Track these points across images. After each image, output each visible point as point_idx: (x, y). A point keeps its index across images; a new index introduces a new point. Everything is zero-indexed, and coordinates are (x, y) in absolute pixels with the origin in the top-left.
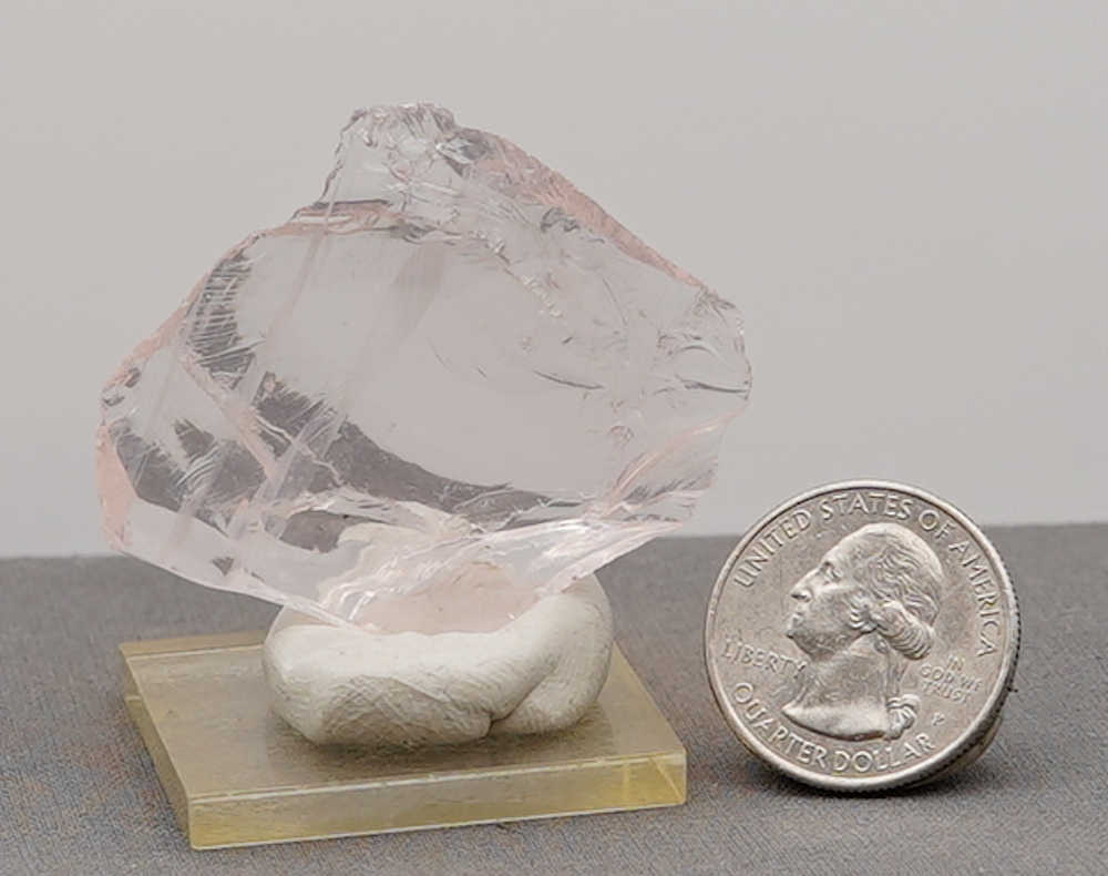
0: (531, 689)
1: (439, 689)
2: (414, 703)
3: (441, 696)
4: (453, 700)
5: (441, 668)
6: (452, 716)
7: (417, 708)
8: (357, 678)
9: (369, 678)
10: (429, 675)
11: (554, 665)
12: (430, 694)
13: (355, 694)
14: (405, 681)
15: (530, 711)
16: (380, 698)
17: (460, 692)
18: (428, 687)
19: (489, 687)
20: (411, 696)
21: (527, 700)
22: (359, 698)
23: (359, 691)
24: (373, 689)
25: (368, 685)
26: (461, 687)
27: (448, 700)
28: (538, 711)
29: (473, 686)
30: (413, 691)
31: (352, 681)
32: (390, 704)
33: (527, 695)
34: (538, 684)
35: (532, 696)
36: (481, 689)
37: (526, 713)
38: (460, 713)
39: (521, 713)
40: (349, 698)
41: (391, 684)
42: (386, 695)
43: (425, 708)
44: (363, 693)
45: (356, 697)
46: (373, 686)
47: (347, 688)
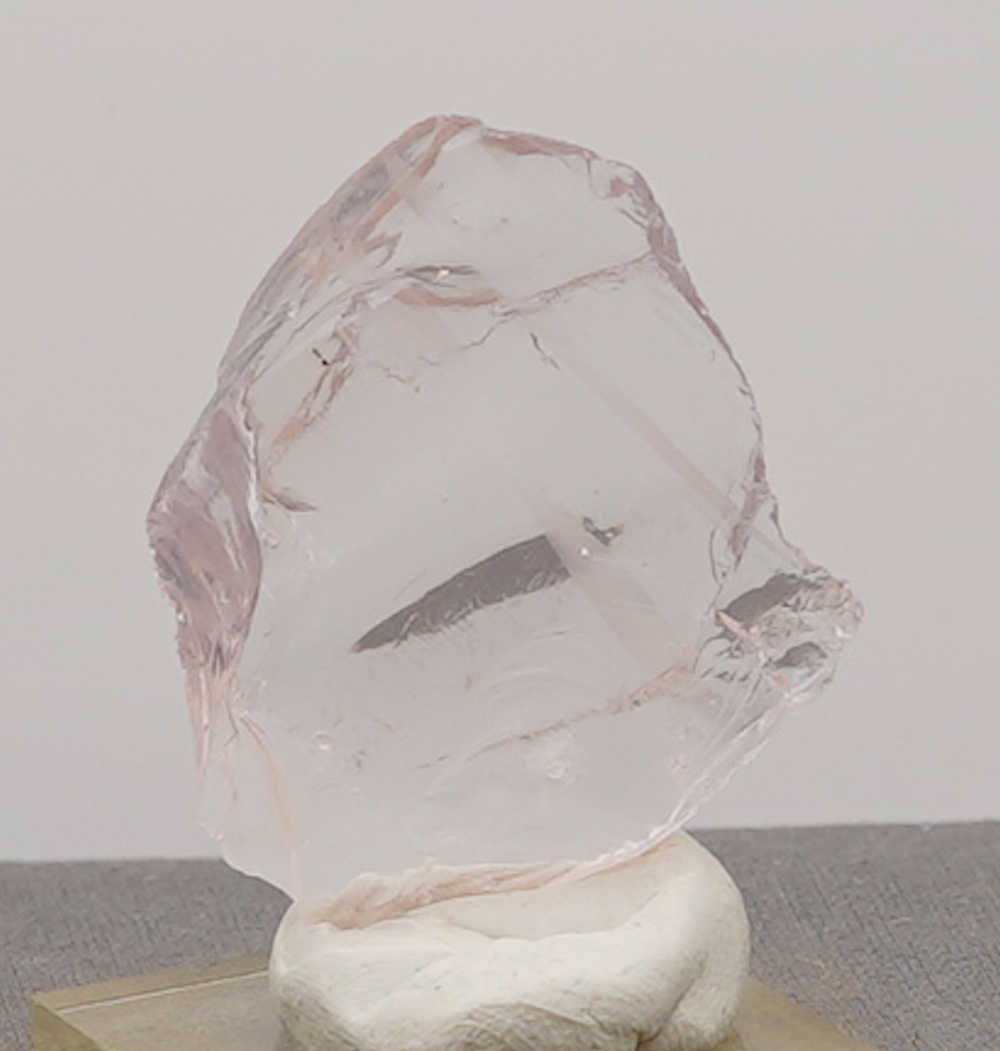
0: (681, 998)
1: (583, 1010)
2: (554, 1033)
3: (586, 1019)
4: (601, 1024)
5: (578, 982)
6: (599, 1043)
7: (558, 1037)
8: (476, 1011)
9: (490, 1007)
10: (566, 992)
11: (701, 965)
12: (572, 1017)
13: (475, 1034)
14: (538, 1005)
15: (680, 1028)
16: (510, 1031)
17: (605, 1011)
18: (569, 1009)
19: (639, 1001)
20: (548, 1022)
21: (676, 1013)
22: (484, 1036)
23: (483, 1026)
24: (500, 1021)
25: (492, 1017)
26: (605, 1004)
27: (592, 1022)
28: (692, 1026)
29: (621, 1000)
30: (550, 1016)
31: (470, 1017)
32: (524, 1037)
33: (675, 1007)
34: (687, 990)
35: (682, 1008)
36: (631, 1005)
37: (676, 1030)
38: (607, 1037)
39: (670, 1030)
40: (469, 1040)
41: (522, 1011)
42: (516, 1026)
43: (567, 1037)
44: (489, 1029)
45: (478, 1036)
46: (499, 1016)
47: (465, 1026)
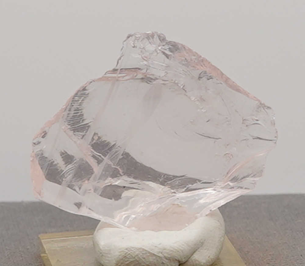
0: (195, 252)
1: (160, 252)
2: (150, 257)
3: (160, 255)
4: (165, 256)
5: (160, 244)
6: (164, 262)
7: (151, 259)
8: (128, 248)
9: (133, 248)
10: (156, 246)
11: (202, 243)
12: (155, 254)
13: (127, 254)
14: (146, 249)
15: (194, 261)
16: (137, 255)
17: (167, 253)
18: (155, 252)
19: (178, 251)
20: (149, 254)
22: (129, 255)
23: (129, 252)
24: (134, 252)
25: (133, 251)
26: (167, 251)
27: (162, 256)
28: (197, 260)
29: (172, 251)
30: (149, 253)
31: (127, 249)
32: (141, 258)
33: (192, 255)
34: (197, 250)
35: (194, 255)
36: (175, 252)
37: (192, 261)
38: (167, 261)
39: (190, 261)
40: (125, 255)
41: (141, 250)
42: (139, 254)
43: (154, 259)
44: (131, 254)
45: (128, 255)
46: (134, 251)
47: (125, 251)
